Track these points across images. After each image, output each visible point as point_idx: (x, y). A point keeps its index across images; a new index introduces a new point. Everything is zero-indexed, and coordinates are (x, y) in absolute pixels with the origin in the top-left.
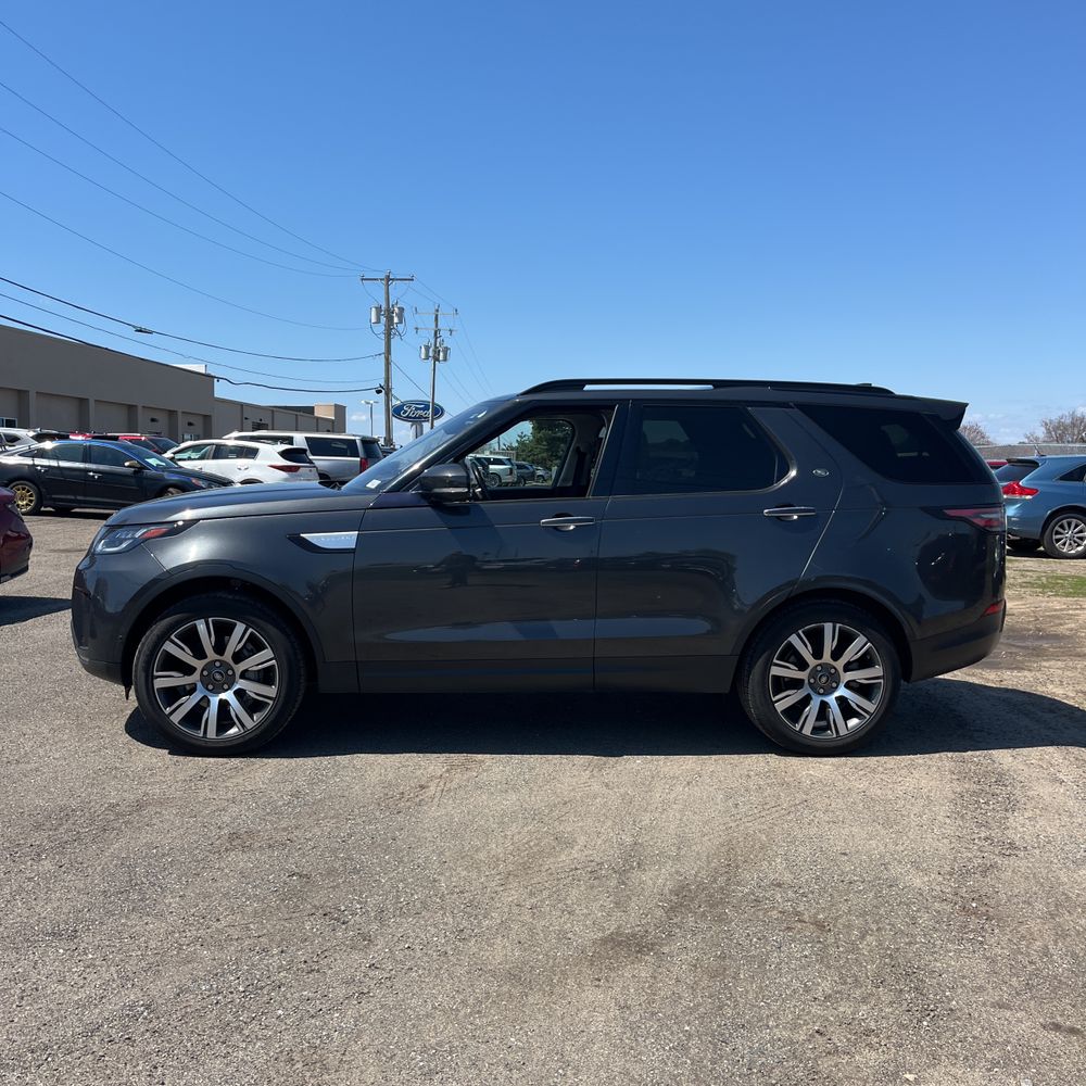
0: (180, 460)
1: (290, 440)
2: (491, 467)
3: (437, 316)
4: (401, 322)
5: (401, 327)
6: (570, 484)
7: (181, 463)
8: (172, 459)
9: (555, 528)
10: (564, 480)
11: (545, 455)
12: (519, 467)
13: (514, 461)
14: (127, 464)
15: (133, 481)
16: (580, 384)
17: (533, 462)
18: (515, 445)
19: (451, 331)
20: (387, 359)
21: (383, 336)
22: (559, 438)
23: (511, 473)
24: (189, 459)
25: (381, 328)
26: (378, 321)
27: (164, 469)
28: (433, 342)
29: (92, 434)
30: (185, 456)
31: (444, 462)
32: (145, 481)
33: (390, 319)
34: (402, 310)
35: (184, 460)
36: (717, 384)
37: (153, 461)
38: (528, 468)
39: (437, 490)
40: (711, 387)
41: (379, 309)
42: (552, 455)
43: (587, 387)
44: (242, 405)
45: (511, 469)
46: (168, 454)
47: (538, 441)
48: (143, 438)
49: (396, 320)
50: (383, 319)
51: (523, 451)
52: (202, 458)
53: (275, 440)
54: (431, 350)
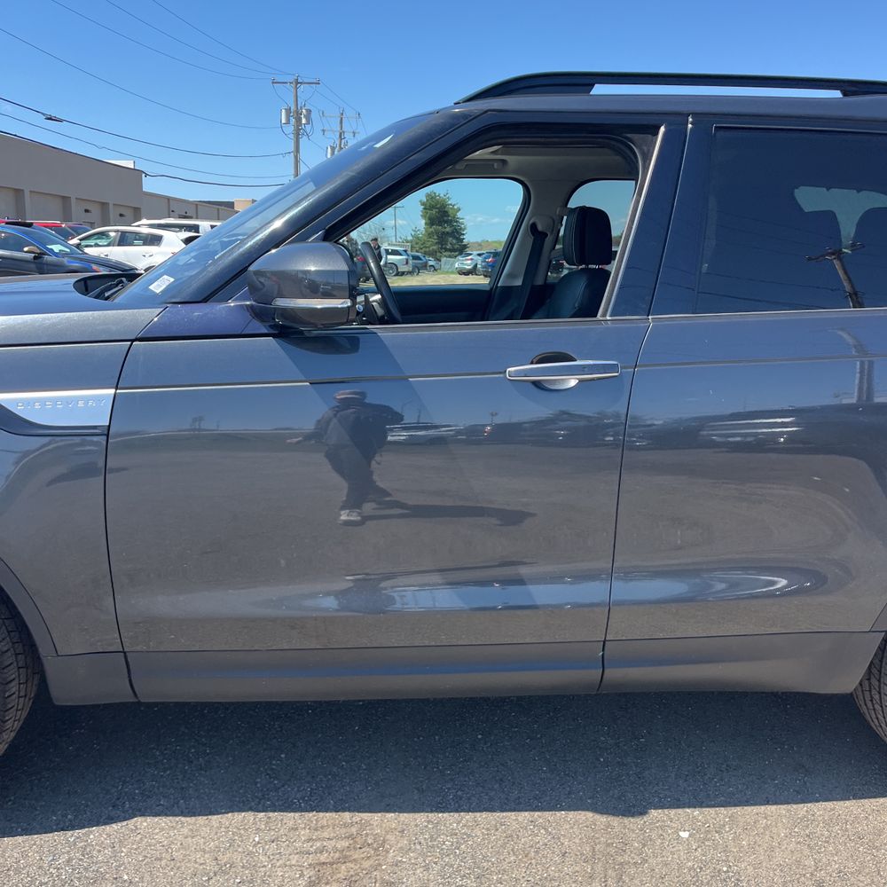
0: (87, 246)
1: (196, 228)
2: (389, 257)
3: (342, 119)
4: (308, 123)
5: (308, 128)
6: (519, 282)
7: (87, 250)
8: (78, 246)
9: (537, 384)
10: (511, 276)
11: (435, 247)
12: (415, 258)
13: (409, 252)
14: (26, 249)
15: (33, 266)
16: (581, 82)
17: (425, 253)
18: (410, 238)
19: (354, 133)
20: (296, 157)
21: (292, 136)
22: (448, 233)
23: (407, 263)
24: (97, 245)
25: (290, 129)
26: (288, 122)
27: (66, 254)
28: (338, 142)
29: (6, 220)
30: (92, 242)
31: (303, 239)
32: (45, 266)
33: (299, 120)
34: (309, 111)
35: (91, 246)
36: (852, 88)
37: (56, 248)
38: (421, 259)
39: (281, 303)
40: (837, 94)
41: (288, 111)
42: (441, 248)
43: (599, 89)
44: (169, 199)
45: (407, 260)
46: (75, 241)
47: (430, 235)
48: (63, 226)
49: (304, 121)
50: (293, 120)
51: (417, 244)
52: (108, 245)
53: (181, 227)
54: (336, 150)
